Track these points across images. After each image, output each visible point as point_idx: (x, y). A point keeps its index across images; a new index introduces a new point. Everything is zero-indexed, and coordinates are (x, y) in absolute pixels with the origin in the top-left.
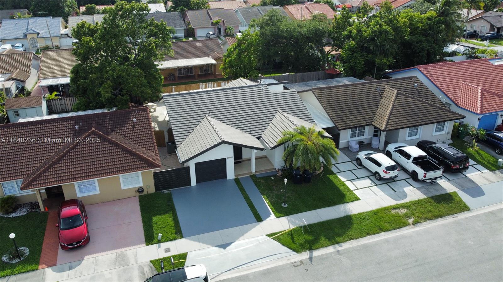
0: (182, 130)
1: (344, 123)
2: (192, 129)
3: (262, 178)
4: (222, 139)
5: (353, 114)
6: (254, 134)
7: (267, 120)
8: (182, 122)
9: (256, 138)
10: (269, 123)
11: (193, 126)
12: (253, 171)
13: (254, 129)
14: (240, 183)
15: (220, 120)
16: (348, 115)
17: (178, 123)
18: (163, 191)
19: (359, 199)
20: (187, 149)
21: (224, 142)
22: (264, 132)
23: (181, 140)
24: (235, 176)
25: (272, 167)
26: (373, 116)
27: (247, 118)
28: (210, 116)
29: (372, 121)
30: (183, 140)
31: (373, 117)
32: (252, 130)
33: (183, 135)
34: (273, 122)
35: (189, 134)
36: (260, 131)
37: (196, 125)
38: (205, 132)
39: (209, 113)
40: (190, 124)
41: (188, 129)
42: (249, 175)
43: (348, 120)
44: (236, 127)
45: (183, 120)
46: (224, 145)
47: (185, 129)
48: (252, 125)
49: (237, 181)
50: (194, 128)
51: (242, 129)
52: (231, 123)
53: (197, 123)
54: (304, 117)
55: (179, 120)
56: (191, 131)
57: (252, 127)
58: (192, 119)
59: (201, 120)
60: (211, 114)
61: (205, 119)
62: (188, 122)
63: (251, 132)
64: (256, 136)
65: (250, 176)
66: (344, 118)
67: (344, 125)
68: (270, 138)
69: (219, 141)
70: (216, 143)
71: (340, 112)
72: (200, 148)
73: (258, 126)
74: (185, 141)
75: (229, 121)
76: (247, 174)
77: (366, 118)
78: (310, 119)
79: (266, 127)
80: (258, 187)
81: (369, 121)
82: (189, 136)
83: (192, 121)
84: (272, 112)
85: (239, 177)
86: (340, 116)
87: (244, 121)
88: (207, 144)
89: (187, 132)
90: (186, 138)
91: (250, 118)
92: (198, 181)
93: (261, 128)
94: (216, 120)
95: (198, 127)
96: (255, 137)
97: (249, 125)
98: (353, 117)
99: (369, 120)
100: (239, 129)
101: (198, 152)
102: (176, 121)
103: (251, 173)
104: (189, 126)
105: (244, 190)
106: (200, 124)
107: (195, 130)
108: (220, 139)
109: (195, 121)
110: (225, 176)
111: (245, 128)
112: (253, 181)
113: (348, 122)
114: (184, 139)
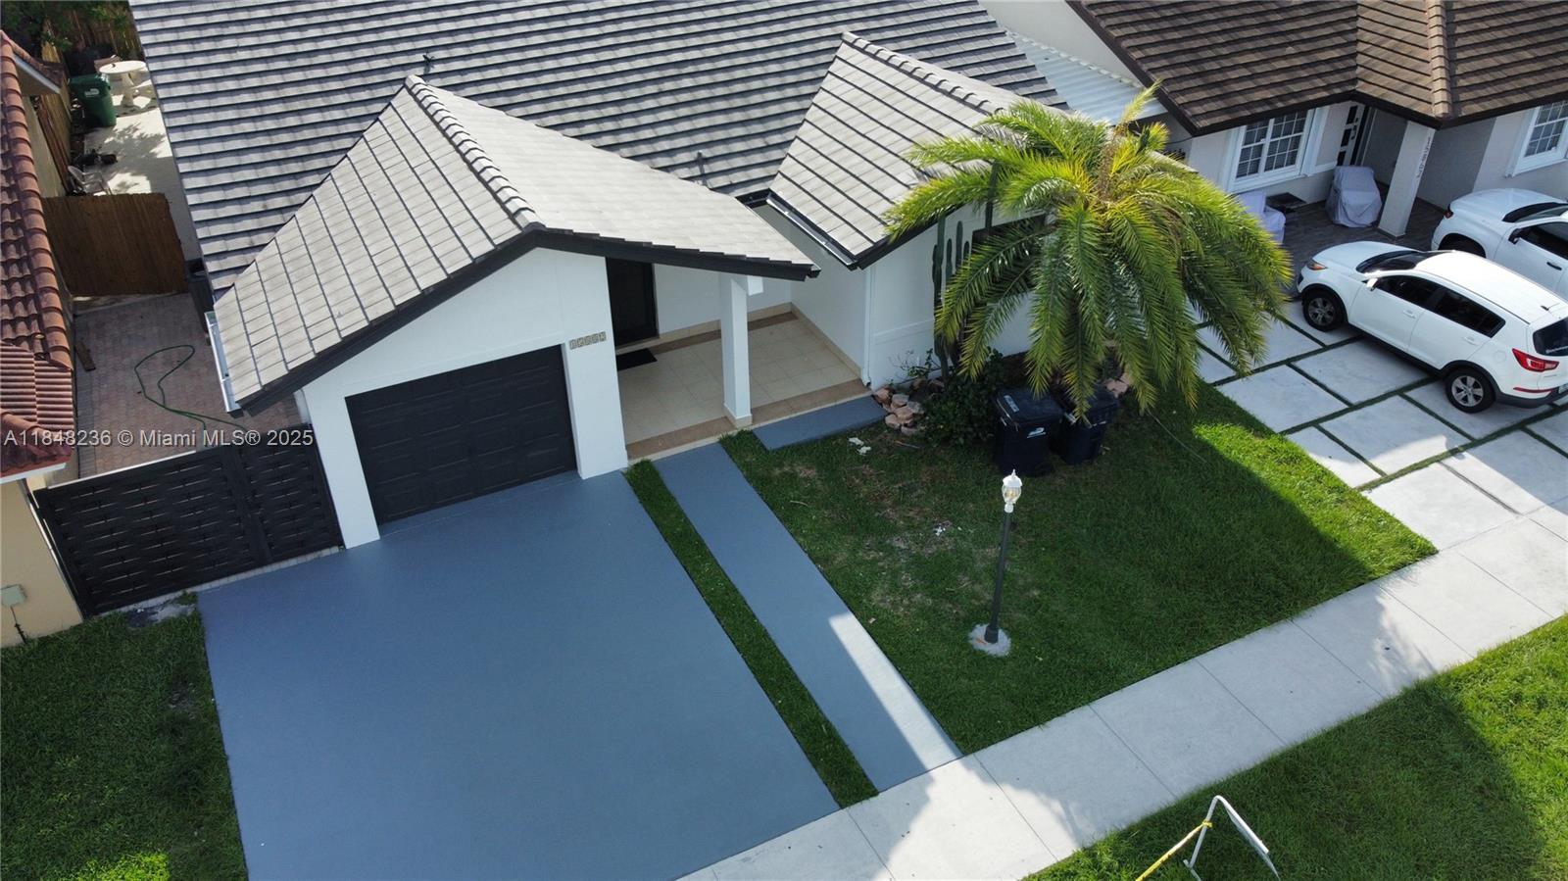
0: (249, 174)
1: (1217, 92)
2: (318, 163)
3: (798, 450)
4: (528, 218)
5: (1250, 46)
6: (722, 181)
7: (790, 92)
8: (248, 127)
9: (742, 199)
10: (805, 110)
11: (324, 147)
12: (741, 410)
13: (721, 150)
14: (671, 499)
15: (501, 101)
16: (1224, 51)
17: (224, 130)
18: (140, 607)
19: (1426, 552)
20: (283, 303)
21: (538, 237)
22: (779, 161)
23: (242, 242)
24: (632, 449)
25: (841, 377)
26: (1350, 50)
27: (668, 86)
28: (438, 82)
29: (1351, 75)
30: (257, 240)
31: (1353, 56)
32: (706, 153)
33: (256, 206)
34: (821, 99)
35: (303, 196)
36: (758, 158)
37: (346, 143)
38: (402, 177)
39: (428, 62)
40: (308, 134)
41: (294, 168)
42: (713, 440)
43: (1233, 75)
44: (608, 140)
45: (254, 112)
46: (539, 256)
47: (272, 171)
48: (703, 122)
49: (644, 481)
50: (333, 160)
51: (644, 149)
52: (573, 117)
53: (352, 127)
54: (991, 69)
55: (231, 114)
56: (311, 180)
57: (702, 138)
58: (320, 102)
59: (377, 107)
60: (438, 68)
61: (403, 100)
62: (292, 121)
63: (701, 170)
64: (741, 192)
65: (722, 442)
66: (1207, 66)
67: (1221, 104)
68: (834, 199)
69: (505, 231)
70: (481, 248)
71: (1176, 35)
72: (371, 291)
73: (739, 131)
74: (271, 249)
75: (556, 105)
76: (704, 430)
77: (1321, 62)
78: (1024, 77)
79: (789, 135)
80: (788, 515)
81: (1337, 78)
82: (299, 213)
83: (315, 117)
84: (807, 48)
85: (653, 457)
86: (1184, 58)
87: (650, 104)
88: (417, 255)
89: (287, 185)
90: (275, 228)
91: (687, 82)
92: (385, 512)
93: (758, 143)
94: (474, 103)
95: (359, 152)
96: (730, 200)
97: (685, 126)
98: (1253, 58)
99: (1338, 71)
100: (626, 151)
101: (354, 322)
102: (208, 117)
103: (727, 420)
104: (300, 151)
105: (701, 545)
106: (374, 133)
107: (343, 171)
108: (512, 216)
109: (338, 114)
110: (568, 460)
111: (665, 145)
112: (749, 479)
113: (1237, 87)
114: (265, 237)
